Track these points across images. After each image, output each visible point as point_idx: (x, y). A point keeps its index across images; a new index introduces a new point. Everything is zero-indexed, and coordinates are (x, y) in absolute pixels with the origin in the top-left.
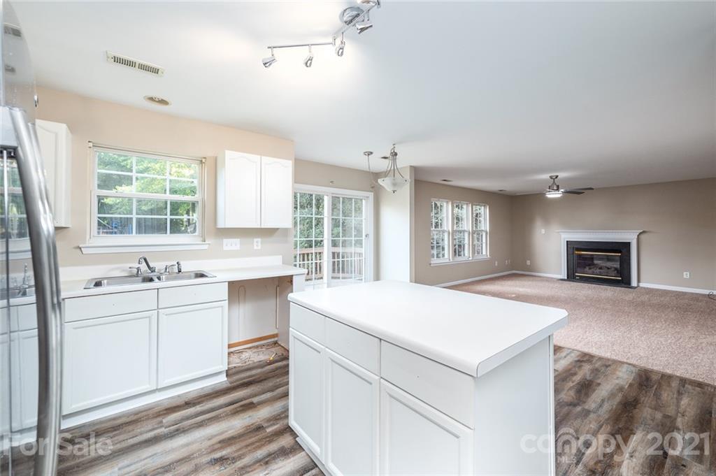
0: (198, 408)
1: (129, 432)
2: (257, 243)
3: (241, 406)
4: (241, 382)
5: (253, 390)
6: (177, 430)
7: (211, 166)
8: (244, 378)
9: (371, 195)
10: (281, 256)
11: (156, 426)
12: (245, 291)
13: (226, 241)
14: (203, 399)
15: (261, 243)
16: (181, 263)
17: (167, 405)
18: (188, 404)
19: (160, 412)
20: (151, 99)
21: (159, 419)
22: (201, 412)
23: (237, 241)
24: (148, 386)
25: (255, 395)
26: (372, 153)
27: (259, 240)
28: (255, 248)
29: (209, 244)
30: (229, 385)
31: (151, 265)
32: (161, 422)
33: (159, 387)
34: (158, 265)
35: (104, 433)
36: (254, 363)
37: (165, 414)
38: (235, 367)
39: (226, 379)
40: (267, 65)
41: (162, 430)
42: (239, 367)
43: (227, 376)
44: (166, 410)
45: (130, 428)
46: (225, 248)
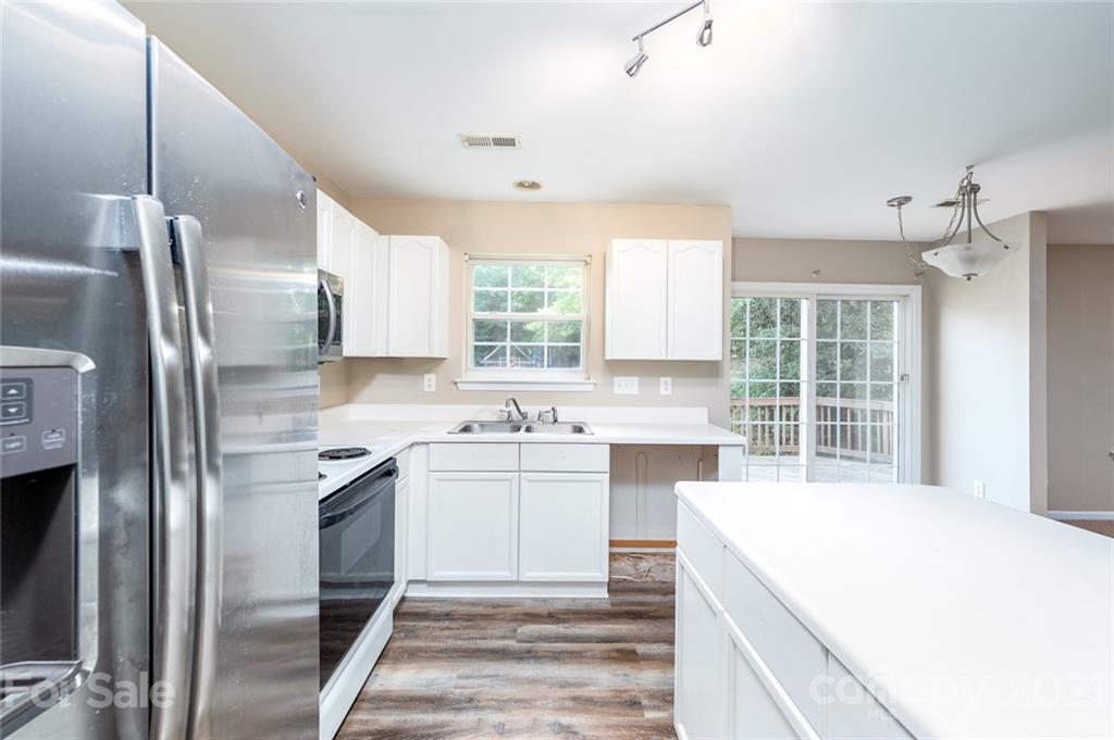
0: (560, 629)
1: (481, 628)
2: (666, 386)
3: (618, 651)
4: (628, 608)
5: (641, 630)
6: (529, 652)
7: (598, 267)
8: (633, 604)
9: (916, 292)
10: (706, 410)
11: (508, 634)
12: (647, 462)
13: (618, 380)
14: (571, 616)
15: (673, 385)
16: (558, 409)
17: (528, 607)
18: (552, 617)
19: (518, 614)
20: (521, 185)
21: (515, 625)
22: (562, 638)
23: (635, 380)
24: (507, 573)
25: (642, 640)
26: (908, 199)
27: (669, 379)
28: (662, 392)
29: (595, 384)
30: (610, 607)
31: (523, 409)
32: (515, 631)
33: (521, 579)
34: (531, 410)
35: (459, 619)
36: (655, 582)
37: (521, 620)
38: (625, 580)
39: (607, 596)
40: (632, 72)
41: (512, 644)
42: (631, 581)
43: (609, 591)
44: (527, 614)
45: (483, 623)
46: (617, 390)
